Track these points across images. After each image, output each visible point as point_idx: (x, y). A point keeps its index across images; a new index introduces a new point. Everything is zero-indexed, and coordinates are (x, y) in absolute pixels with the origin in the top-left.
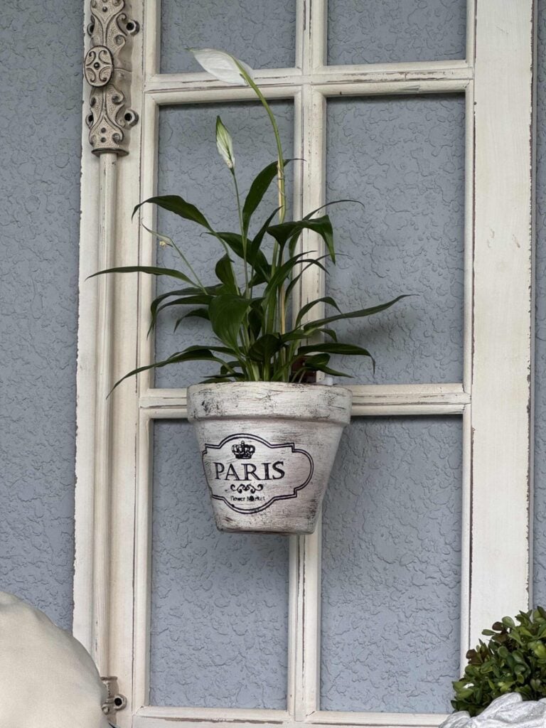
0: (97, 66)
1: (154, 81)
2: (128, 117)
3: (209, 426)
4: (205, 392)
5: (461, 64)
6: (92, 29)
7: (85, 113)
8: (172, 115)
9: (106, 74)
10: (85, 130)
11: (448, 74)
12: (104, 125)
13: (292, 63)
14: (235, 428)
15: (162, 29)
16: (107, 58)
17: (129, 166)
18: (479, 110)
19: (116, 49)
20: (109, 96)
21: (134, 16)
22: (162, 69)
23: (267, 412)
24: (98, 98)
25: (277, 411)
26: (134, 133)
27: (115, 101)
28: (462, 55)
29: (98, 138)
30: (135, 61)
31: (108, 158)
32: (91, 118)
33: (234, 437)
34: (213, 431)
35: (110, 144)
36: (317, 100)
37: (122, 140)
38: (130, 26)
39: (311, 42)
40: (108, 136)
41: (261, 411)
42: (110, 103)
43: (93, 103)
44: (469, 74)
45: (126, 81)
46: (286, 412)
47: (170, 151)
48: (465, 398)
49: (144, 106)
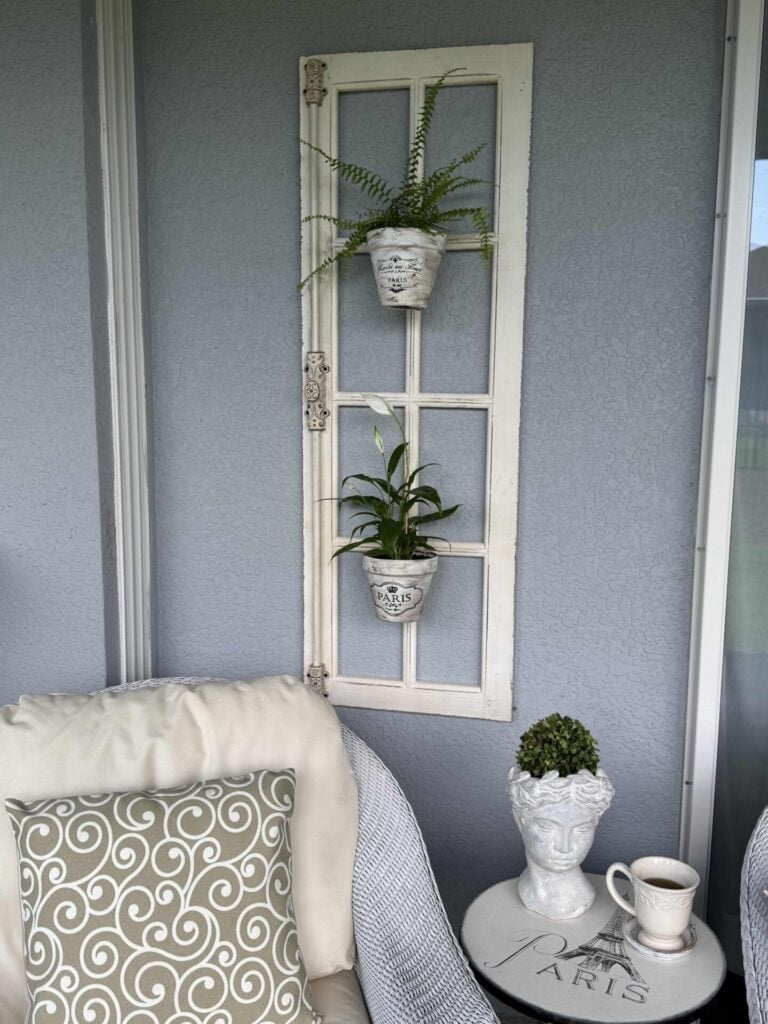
0: (311, 391)
1: (337, 395)
2: (325, 413)
3: (375, 576)
4: (374, 562)
5: (486, 396)
6: (307, 369)
7: (304, 410)
8: (345, 410)
9: (316, 395)
10: (304, 417)
11: (480, 400)
12: (314, 418)
13: (403, 390)
14: (389, 579)
15: (340, 368)
16: (316, 387)
17: (326, 436)
18: (495, 418)
19: (319, 381)
20: (317, 404)
21: (327, 363)
22: (340, 389)
23: (404, 574)
24: (311, 404)
25: (409, 573)
26: (328, 420)
27: (320, 406)
28: (486, 391)
29: (312, 423)
30: (328, 385)
31: (316, 433)
32: (307, 413)
33: (388, 583)
34: (377, 579)
35: (318, 427)
36: (416, 409)
37: (322, 425)
38: (325, 369)
39: (413, 382)
40: (317, 423)
41: (401, 574)
42: (317, 408)
43: (309, 407)
44: (490, 401)
45: (324, 396)
46: (412, 574)
47: (345, 427)
48: (485, 551)
49: (332, 407)
